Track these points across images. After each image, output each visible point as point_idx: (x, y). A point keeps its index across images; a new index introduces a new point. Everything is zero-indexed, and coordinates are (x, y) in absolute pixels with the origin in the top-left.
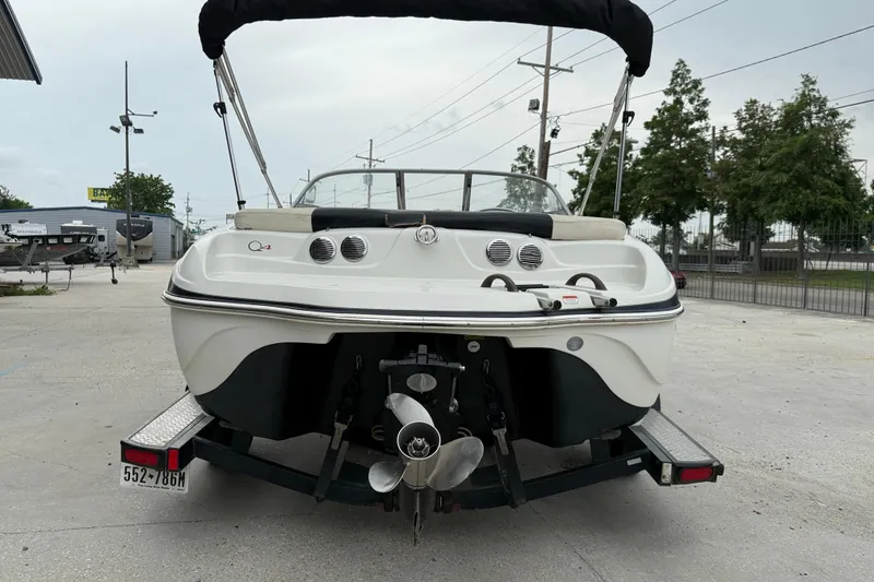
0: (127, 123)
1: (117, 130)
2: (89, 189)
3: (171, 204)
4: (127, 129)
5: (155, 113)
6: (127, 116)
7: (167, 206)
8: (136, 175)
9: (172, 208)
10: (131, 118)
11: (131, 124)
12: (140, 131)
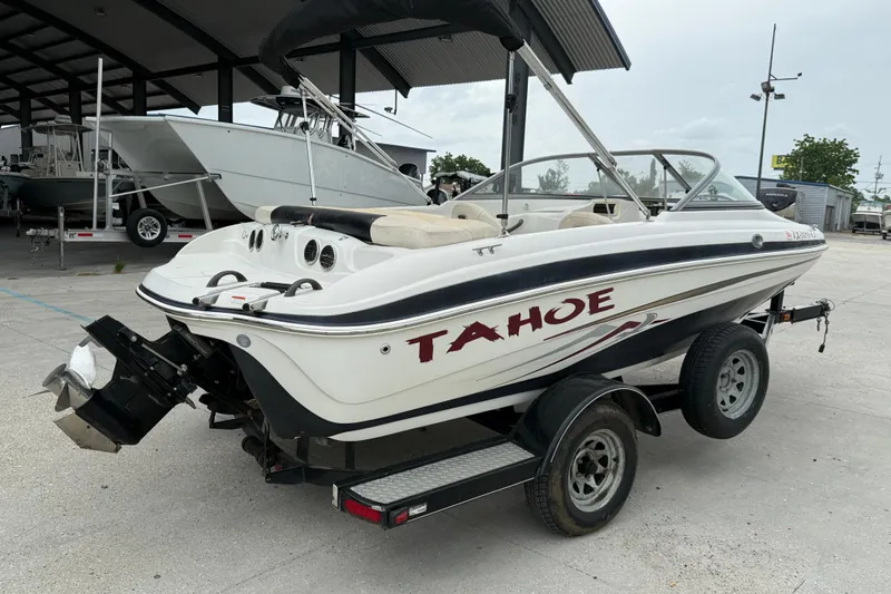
0: (768, 89)
1: (757, 98)
2: (774, 157)
3: (854, 171)
4: (768, 95)
5: (800, 75)
6: (768, 83)
7: (849, 173)
8: (816, 141)
9: (855, 175)
10: (772, 84)
11: (772, 90)
12: (781, 96)
